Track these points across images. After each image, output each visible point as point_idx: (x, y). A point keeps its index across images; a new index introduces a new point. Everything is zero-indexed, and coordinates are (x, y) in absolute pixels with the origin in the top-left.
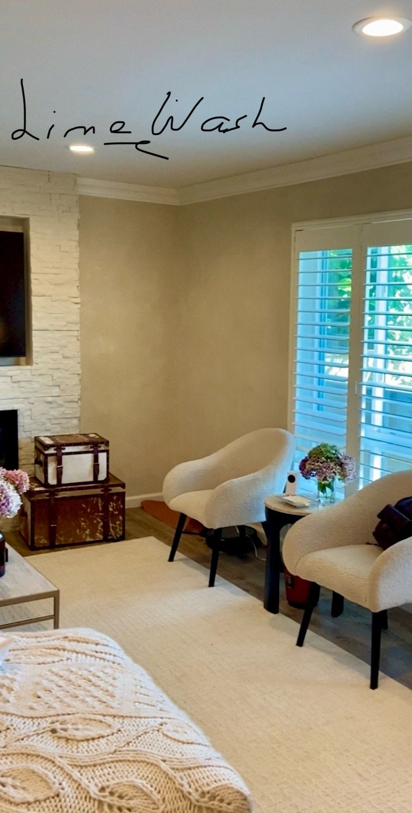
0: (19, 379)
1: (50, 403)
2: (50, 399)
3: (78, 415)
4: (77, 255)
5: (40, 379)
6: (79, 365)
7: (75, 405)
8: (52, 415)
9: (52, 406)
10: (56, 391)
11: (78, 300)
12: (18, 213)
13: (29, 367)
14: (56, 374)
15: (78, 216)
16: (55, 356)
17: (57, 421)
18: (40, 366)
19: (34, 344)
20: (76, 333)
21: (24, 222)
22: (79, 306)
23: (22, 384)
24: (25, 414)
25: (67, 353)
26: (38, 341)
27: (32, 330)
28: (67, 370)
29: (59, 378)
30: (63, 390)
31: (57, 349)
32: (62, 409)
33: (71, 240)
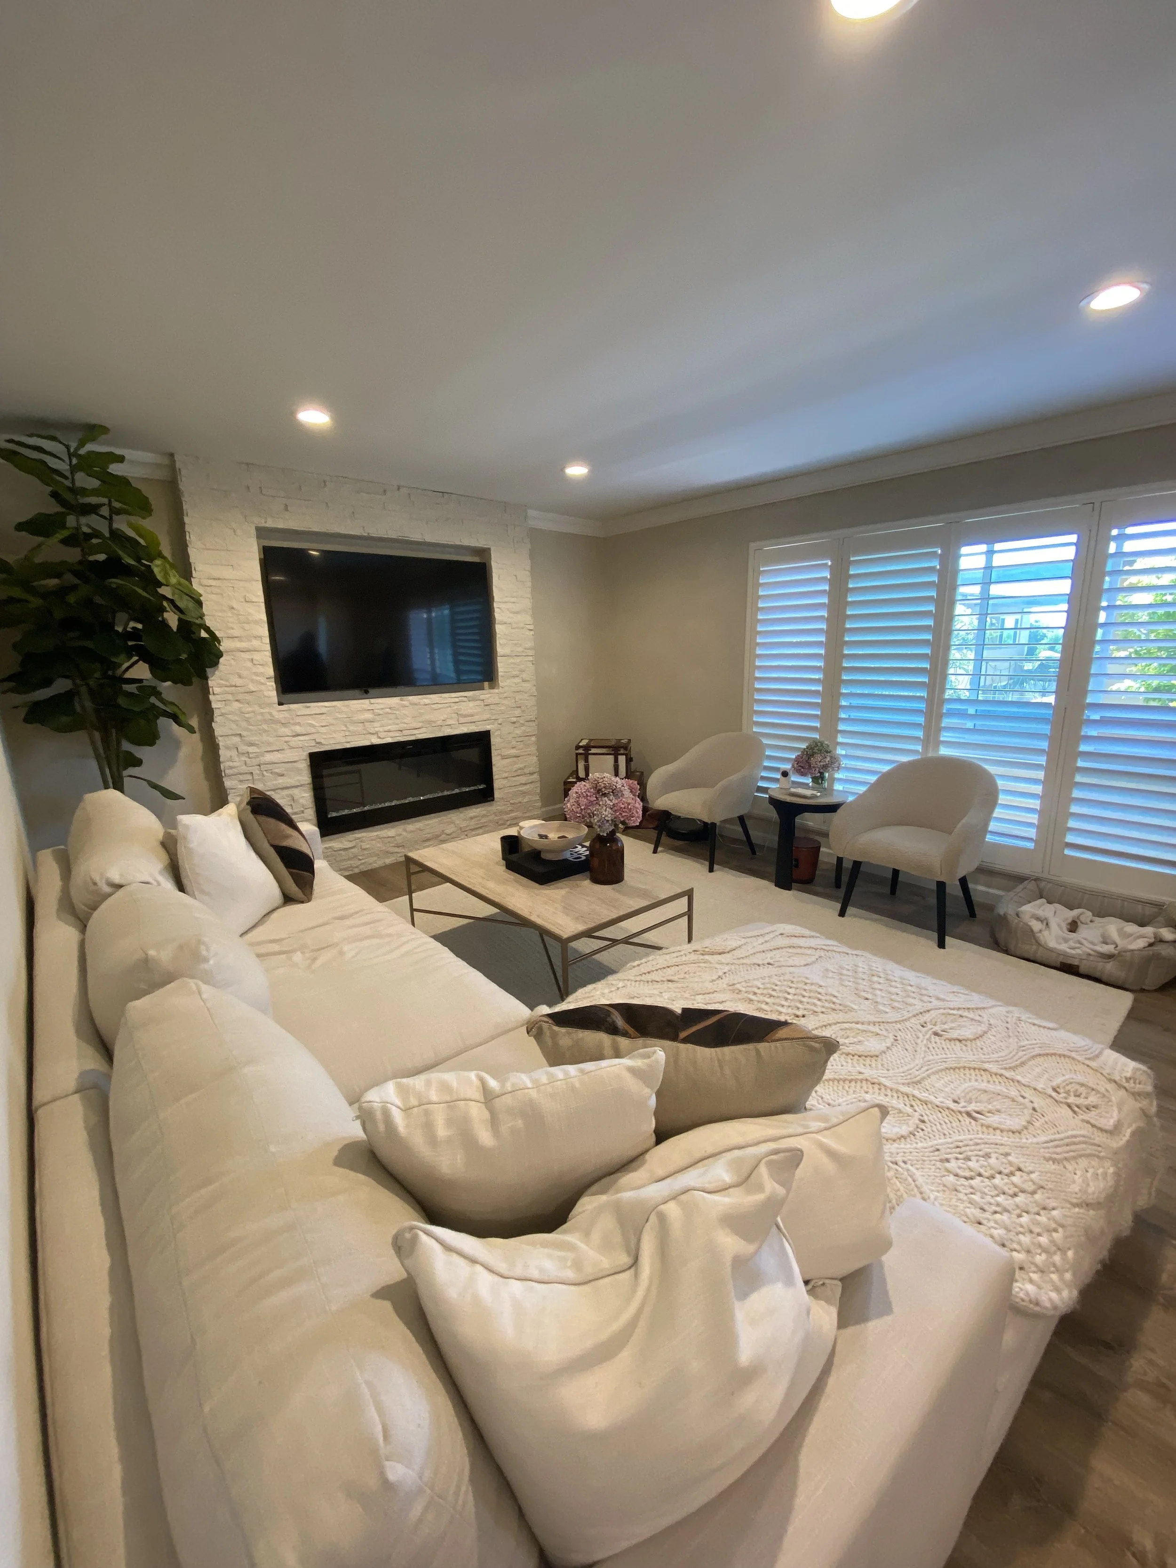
0: (489, 701)
1: (514, 723)
2: (514, 719)
3: (536, 733)
4: (529, 584)
5: (506, 702)
6: (535, 688)
7: (534, 724)
8: (517, 734)
9: (515, 725)
10: (518, 712)
11: (531, 627)
12: (480, 543)
13: (496, 691)
14: (518, 697)
15: (529, 546)
16: (517, 680)
17: (521, 739)
18: (506, 689)
19: (500, 670)
20: (531, 658)
21: (484, 552)
22: (532, 633)
23: (492, 707)
24: (496, 734)
25: (524, 676)
26: (502, 666)
27: (497, 656)
28: (526, 693)
29: (521, 700)
30: (523, 711)
31: (517, 673)
32: (523, 728)
33: (525, 570)
